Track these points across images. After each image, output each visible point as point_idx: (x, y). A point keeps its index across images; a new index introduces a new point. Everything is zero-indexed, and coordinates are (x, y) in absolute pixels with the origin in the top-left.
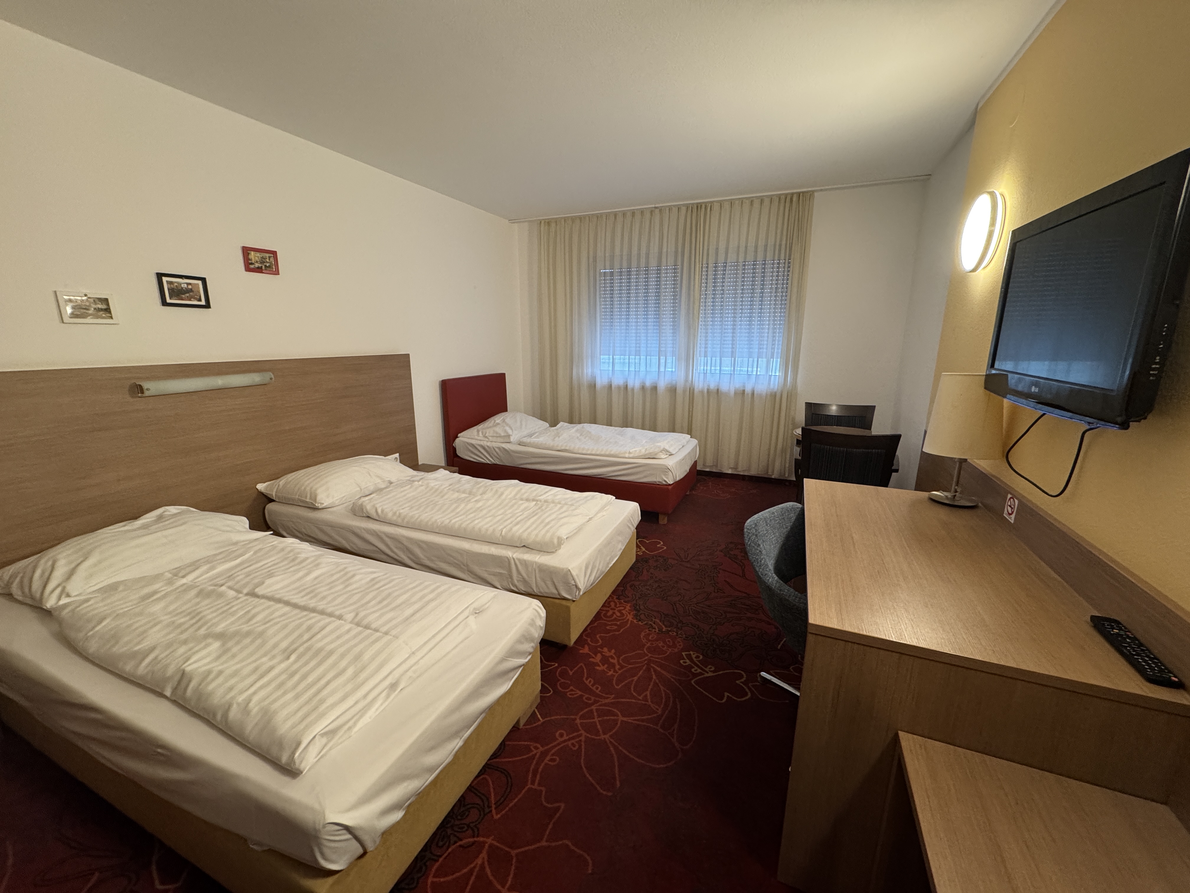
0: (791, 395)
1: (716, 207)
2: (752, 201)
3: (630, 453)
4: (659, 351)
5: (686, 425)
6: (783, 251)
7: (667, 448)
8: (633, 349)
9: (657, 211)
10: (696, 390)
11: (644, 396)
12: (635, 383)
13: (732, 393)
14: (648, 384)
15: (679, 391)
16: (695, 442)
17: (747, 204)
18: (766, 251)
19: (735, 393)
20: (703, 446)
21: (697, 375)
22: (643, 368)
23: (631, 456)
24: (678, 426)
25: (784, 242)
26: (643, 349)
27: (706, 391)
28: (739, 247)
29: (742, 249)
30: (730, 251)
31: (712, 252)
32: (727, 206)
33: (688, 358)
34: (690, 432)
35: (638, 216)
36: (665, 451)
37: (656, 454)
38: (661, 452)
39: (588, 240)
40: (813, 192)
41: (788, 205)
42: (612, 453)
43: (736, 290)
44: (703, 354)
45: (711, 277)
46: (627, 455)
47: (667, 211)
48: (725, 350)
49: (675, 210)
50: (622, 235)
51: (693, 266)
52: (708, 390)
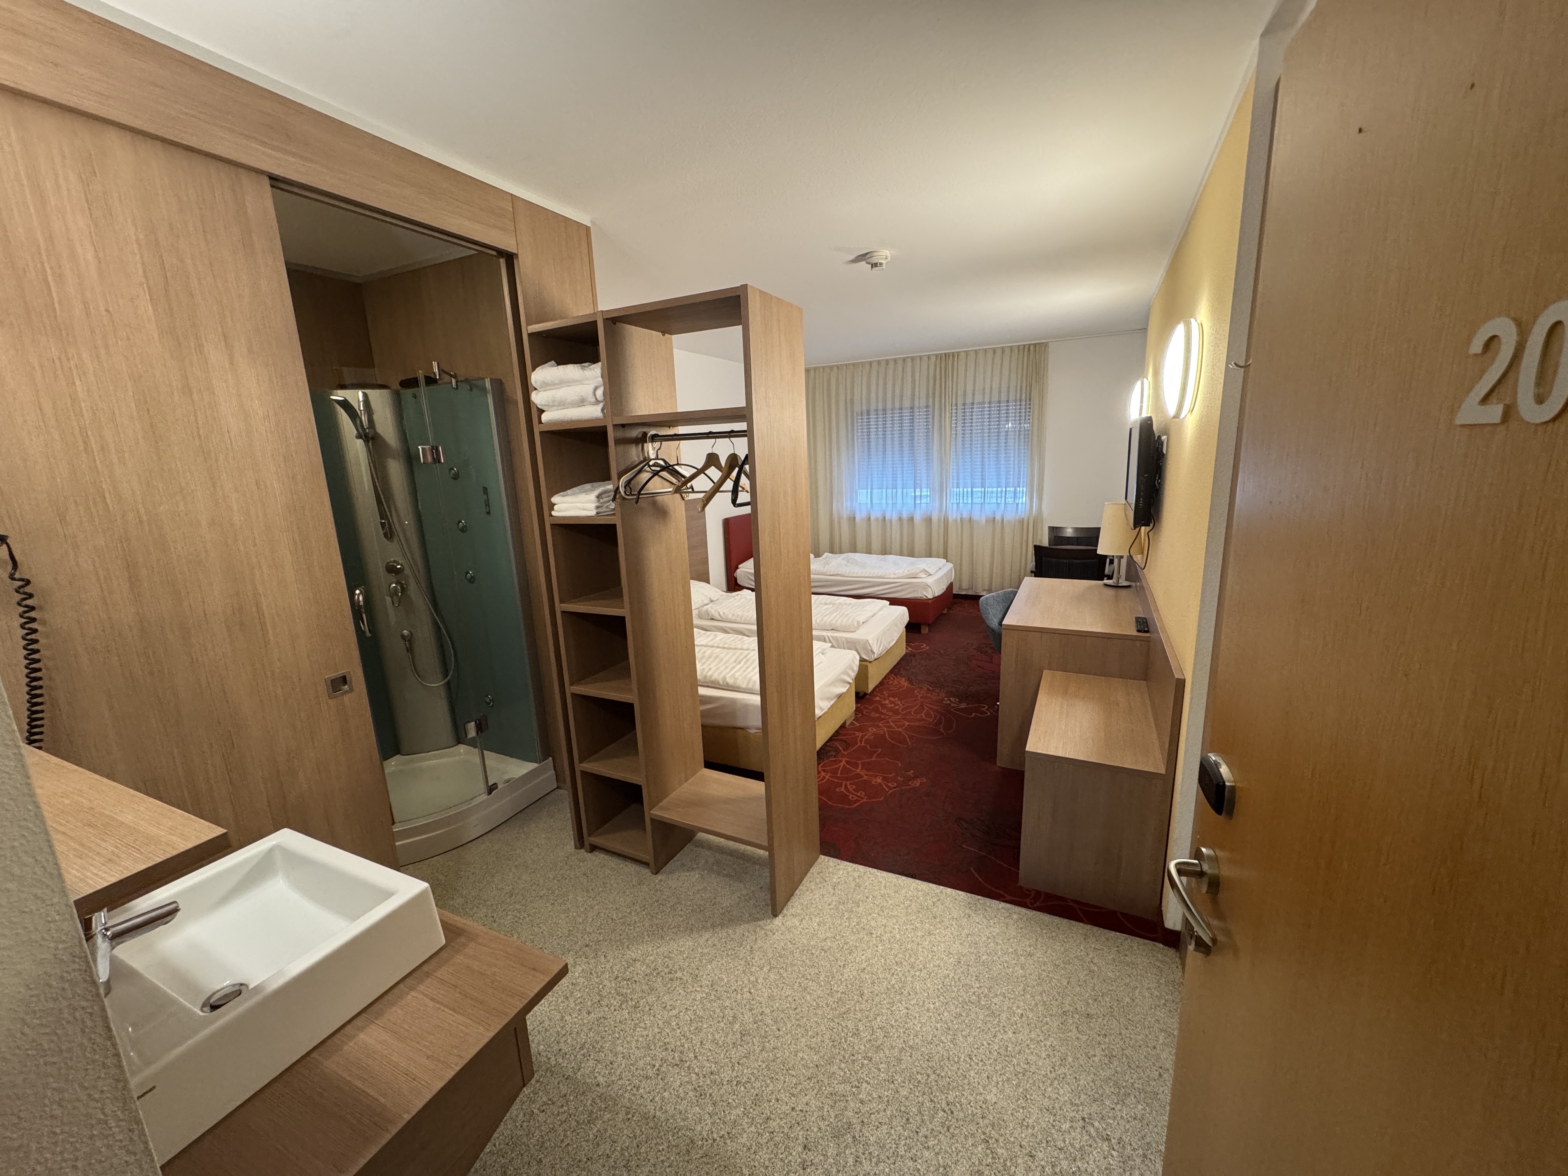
0: (1037, 520)
1: (963, 356)
2: (994, 350)
3: (894, 574)
4: (915, 484)
5: (941, 551)
6: (1024, 392)
7: (927, 569)
8: (890, 483)
9: (909, 360)
10: (950, 520)
11: (901, 527)
12: (892, 515)
13: (984, 521)
14: (905, 516)
15: (935, 518)
16: (950, 566)
17: (991, 353)
18: (1008, 392)
19: (987, 521)
20: (958, 570)
21: (950, 505)
22: (899, 501)
23: (896, 576)
24: (934, 552)
25: (1024, 385)
26: (899, 483)
27: (959, 519)
28: (984, 389)
29: (987, 391)
30: (977, 393)
31: (960, 392)
32: (972, 355)
33: (942, 491)
34: (945, 557)
35: (891, 365)
36: (925, 571)
37: (917, 574)
38: (921, 572)
39: (846, 386)
40: (1047, 343)
41: (1026, 353)
42: (879, 575)
43: (983, 429)
44: (955, 485)
45: (960, 418)
46: (892, 576)
47: (918, 360)
48: (976, 481)
49: (925, 359)
50: (877, 384)
51: (943, 407)
52: (961, 519)
